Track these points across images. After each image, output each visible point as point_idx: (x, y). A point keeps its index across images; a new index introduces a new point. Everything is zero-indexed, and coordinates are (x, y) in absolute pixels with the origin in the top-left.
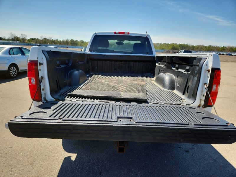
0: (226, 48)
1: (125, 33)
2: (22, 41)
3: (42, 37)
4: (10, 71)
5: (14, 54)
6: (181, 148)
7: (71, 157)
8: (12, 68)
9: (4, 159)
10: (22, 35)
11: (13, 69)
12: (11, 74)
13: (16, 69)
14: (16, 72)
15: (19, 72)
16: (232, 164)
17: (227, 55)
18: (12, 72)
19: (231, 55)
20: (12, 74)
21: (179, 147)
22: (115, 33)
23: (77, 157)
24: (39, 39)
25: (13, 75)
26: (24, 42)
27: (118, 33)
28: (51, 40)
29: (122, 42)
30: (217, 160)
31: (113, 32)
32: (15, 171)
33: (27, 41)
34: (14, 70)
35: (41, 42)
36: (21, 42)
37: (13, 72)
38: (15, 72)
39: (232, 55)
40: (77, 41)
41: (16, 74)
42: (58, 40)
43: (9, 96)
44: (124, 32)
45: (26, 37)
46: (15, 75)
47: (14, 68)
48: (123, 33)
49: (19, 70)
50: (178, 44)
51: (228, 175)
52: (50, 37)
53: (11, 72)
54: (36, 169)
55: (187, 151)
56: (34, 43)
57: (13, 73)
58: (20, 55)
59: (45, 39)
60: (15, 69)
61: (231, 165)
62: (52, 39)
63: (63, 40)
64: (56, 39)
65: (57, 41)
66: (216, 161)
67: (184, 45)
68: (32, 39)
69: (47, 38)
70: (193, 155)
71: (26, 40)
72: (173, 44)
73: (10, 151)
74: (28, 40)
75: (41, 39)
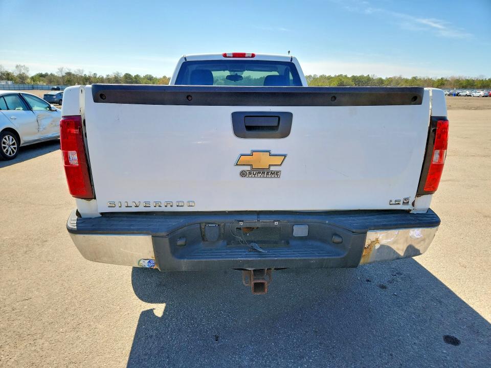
0: (446, 80)
1: (246, 56)
2: (18, 80)
3: (61, 70)
4: (3, 145)
5: (8, 109)
6: (370, 281)
7: (155, 311)
8: (5, 139)
9: (16, 323)
10: (17, 67)
11: (9, 141)
12: (5, 151)
13: (14, 141)
14: (16, 146)
15: (21, 145)
16: (472, 306)
17: (449, 95)
18: (7, 146)
19: (457, 95)
20: (7, 150)
21: (368, 281)
22: (225, 55)
23: (165, 310)
24: (56, 74)
25: (9, 153)
26: (23, 83)
27: (232, 55)
28: (82, 76)
29: (239, 74)
30: (442, 300)
31: (222, 53)
32: (43, 344)
33: (29, 80)
34: (11, 143)
35: (61, 80)
36: (16, 83)
37: (9, 146)
38: (12, 147)
39: (460, 95)
40: (137, 76)
41: (15, 151)
42: (98, 76)
43: (6, 196)
44: (245, 54)
45: (28, 71)
46: (13, 152)
47: (11, 137)
48: (243, 55)
49: (22, 142)
50: (349, 76)
51: (465, 327)
52: (79, 70)
53: (5, 148)
54: (85, 338)
55: (383, 287)
56: (45, 84)
57: (10, 150)
58: (20, 110)
59: (69, 74)
60: (12, 140)
61: (470, 307)
62: (84, 73)
63: (108, 76)
64: (93, 73)
65: (95, 77)
66: (440, 302)
67: (362, 77)
68: (41, 76)
69: (73, 72)
70: (395, 294)
71: (27, 77)
72: (339, 76)
73: (25, 307)
74: (32, 78)
75: (61, 76)
